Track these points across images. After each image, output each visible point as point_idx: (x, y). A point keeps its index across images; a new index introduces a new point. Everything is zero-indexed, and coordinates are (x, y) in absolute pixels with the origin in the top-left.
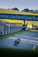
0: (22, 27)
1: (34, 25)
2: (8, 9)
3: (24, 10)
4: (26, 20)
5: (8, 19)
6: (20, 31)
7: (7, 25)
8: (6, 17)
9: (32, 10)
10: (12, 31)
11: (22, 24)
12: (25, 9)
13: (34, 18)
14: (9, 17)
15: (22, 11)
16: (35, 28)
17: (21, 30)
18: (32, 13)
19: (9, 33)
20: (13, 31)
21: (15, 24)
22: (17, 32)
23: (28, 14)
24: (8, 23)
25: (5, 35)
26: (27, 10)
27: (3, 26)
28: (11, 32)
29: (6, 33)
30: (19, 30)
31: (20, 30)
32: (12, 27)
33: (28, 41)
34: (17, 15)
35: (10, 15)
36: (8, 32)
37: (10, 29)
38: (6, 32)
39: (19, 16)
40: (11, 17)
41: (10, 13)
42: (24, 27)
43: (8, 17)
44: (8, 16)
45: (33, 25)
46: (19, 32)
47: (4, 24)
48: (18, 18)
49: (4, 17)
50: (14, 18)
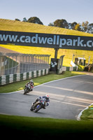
0: (51, 65)
1: (80, 60)
2: (17, 20)
3: (55, 23)
4: (61, 46)
5: (16, 43)
6: (45, 75)
7: (14, 60)
8: (11, 40)
9: (75, 23)
10: (25, 74)
11: (50, 57)
12: (59, 20)
13: (80, 43)
14: (18, 41)
15: (51, 25)
16: (83, 67)
17: (47, 72)
18: (74, 29)
19: (18, 78)
20: (28, 74)
21: (32, 56)
22: (37, 77)
23: (65, 31)
24: (16, 55)
25: (8, 84)
26: (61, 23)
27: (4, 61)
28: (22, 75)
29: (11, 80)
30: (42, 71)
31: (45, 71)
32: (24, 65)
33: (65, 98)
34: (37, 35)
35: (20, 34)
36: (15, 76)
37: (21, 70)
38: (11, 76)
39: (43, 38)
40: (24, 39)
41: (20, 30)
42: (56, 64)
43: (15, 41)
44: (16, 36)
45: (77, 59)
46: (42, 75)
47: (7, 58)
48: (40, 42)
49: (6, 40)
50: (29, 42)
